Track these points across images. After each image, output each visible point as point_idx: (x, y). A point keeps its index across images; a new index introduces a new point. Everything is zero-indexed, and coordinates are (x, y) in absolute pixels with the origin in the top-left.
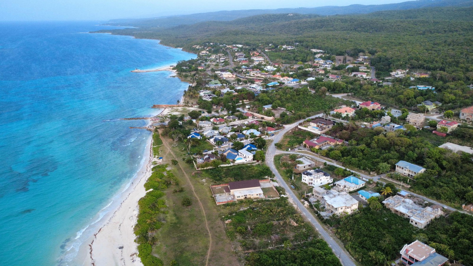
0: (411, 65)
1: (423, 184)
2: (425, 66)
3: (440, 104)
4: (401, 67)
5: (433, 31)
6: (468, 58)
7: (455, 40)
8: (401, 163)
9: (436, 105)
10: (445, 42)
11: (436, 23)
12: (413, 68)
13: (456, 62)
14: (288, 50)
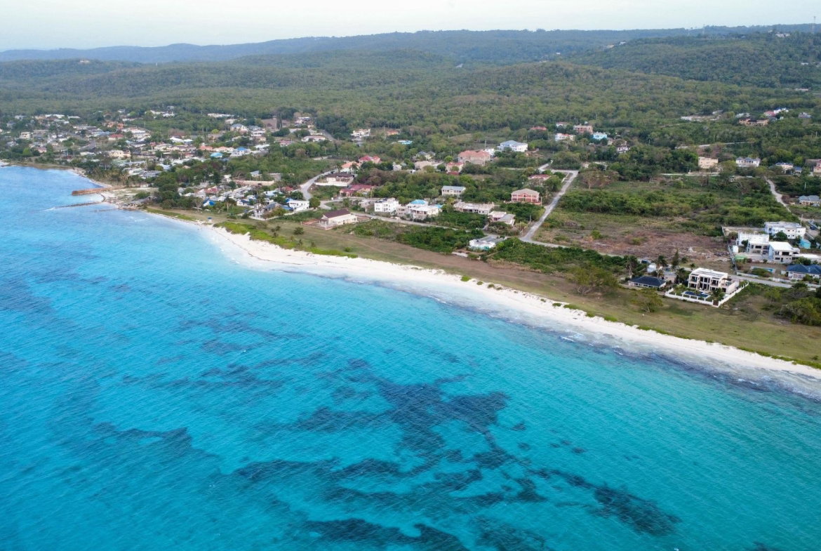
0: (371, 123)
1: (471, 196)
2: (388, 122)
3: (434, 154)
4: (360, 126)
5: (363, 83)
6: (430, 111)
7: (402, 92)
8: (445, 188)
9: (431, 155)
10: (391, 95)
11: (360, 73)
12: (374, 127)
13: (420, 116)
14: (165, 117)
